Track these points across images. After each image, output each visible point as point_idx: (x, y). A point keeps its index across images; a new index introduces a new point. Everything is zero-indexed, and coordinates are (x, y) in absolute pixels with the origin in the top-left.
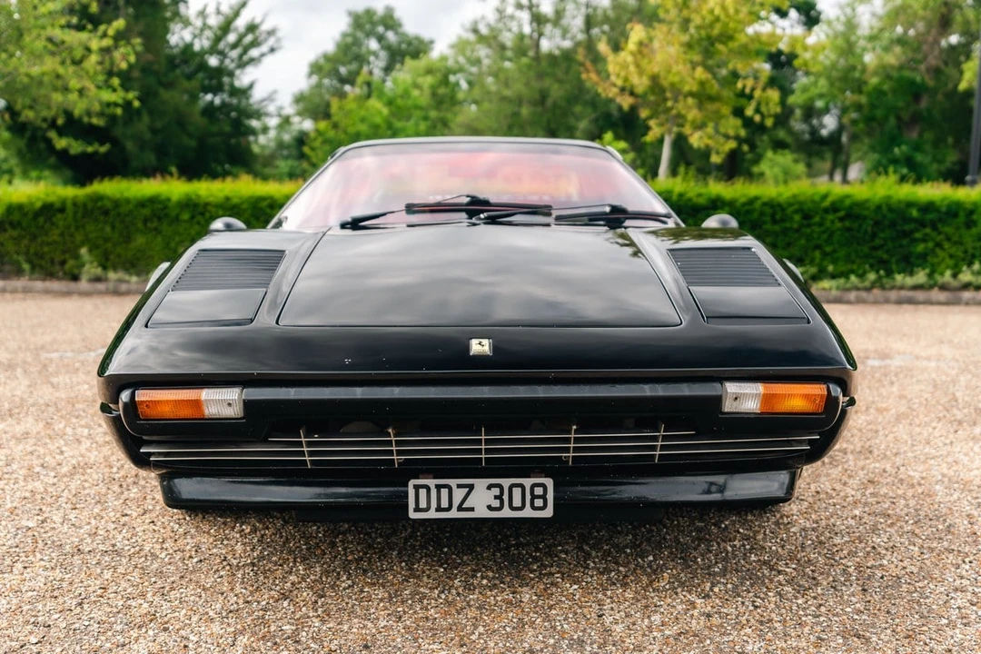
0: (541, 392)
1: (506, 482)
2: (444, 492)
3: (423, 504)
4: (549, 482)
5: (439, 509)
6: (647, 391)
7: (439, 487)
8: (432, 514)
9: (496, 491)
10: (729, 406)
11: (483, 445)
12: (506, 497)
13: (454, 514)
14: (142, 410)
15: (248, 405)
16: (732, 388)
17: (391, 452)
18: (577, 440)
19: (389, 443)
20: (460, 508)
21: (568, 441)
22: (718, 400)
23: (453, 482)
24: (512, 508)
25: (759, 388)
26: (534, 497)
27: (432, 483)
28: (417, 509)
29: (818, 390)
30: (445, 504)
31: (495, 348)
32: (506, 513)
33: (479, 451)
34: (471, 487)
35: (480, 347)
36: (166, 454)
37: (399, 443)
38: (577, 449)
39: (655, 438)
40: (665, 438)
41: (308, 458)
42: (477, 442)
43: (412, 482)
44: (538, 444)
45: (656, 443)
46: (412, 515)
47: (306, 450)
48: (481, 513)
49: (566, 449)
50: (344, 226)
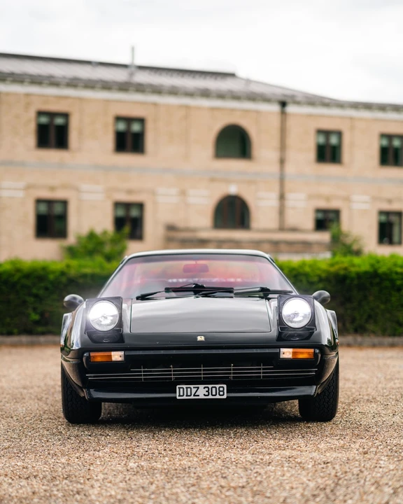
0: (220, 352)
1: (210, 386)
2: (189, 389)
3: (181, 394)
4: (225, 386)
5: (187, 395)
6: (255, 351)
7: (187, 388)
8: (185, 397)
9: (207, 389)
10: (282, 356)
11: (202, 371)
12: (210, 391)
13: (192, 397)
14: (92, 359)
15: (125, 356)
16: (283, 350)
17: (171, 375)
18: (234, 370)
19: (170, 371)
20: (194, 395)
21: (230, 370)
22: (279, 354)
23: (192, 386)
24: (212, 395)
25: (291, 350)
26: (220, 391)
27: (185, 386)
28: (180, 396)
29: (312, 350)
30: (189, 394)
31: (205, 339)
32: (210, 397)
34: (198, 388)
35: (201, 338)
36: (94, 377)
37: (174, 371)
38: (234, 373)
39: (260, 369)
40: (263, 369)
41: (143, 377)
42: (200, 370)
43: (178, 386)
44: (220, 371)
45: (261, 371)
46: (178, 398)
47: (142, 374)
48: (202, 397)
49: (230, 373)
50: (138, 298)
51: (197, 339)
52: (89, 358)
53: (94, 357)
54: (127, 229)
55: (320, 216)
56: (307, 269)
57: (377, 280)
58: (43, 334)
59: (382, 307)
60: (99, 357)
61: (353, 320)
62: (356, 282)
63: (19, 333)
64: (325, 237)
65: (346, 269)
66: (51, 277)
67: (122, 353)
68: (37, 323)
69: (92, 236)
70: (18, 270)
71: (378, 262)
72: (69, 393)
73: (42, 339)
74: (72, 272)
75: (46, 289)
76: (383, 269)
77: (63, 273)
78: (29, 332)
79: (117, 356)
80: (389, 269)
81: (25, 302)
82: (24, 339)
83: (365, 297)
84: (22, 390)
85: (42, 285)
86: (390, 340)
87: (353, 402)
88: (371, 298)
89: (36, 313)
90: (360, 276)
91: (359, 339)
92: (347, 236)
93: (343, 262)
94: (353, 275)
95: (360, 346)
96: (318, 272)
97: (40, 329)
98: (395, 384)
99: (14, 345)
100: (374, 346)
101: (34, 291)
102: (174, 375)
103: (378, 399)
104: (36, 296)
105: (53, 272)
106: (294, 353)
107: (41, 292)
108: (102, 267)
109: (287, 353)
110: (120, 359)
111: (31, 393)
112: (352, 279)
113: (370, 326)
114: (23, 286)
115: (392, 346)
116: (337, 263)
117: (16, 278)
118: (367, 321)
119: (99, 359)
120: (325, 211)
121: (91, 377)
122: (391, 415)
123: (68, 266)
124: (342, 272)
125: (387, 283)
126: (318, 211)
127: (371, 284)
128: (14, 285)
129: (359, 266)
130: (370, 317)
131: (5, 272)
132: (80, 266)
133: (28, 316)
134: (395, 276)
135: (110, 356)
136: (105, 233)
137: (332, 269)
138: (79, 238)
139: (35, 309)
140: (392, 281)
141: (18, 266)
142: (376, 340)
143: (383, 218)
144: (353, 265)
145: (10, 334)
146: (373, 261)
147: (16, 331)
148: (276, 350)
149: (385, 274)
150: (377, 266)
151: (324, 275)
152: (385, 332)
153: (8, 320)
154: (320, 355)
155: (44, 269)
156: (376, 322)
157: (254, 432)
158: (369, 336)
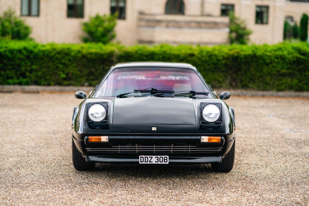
0: (165, 138)
1: (159, 157)
2: (146, 158)
3: (142, 161)
4: (168, 157)
5: (145, 162)
6: (186, 137)
7: (145, 157)
8: (144, 163)
9: (157, 158)
10: (202, 141)
11: (155, 148)
12: (159, 160)
13: (148, 163)
14: (89, 140)
15: (109, 139)
16: (203, 137)
17: (136, 150)
18: (173, 148)
19: (136, 148)
20: (150, 162)
21: (171, 148)
22: (200, 140)
23: (148, 156)
24: (160, 162)
25: (207, 137)
26: (165, 160)
27: (144, 156)
28: (141, 162)
29: (220, 138)
30: (146, 161)
31: (157, 129)
32: (159, 163)
33: (154, 150)
34: (152, 157)
35: (154, 129)
36: (91, 150)
37: (138, 148)
38: (173, 150)
39: (189, 147)
40: (191, 147)
41: (119, 151)
42: (153, 148)
43: (140, 156)
44: (165, 148)
45: (189, 149)
46: (140, 163)
47: (119, 149)
48: (154, 163)
49: (171, 150)
50: (118, 97)
51: (152, 129)
52: (87, 139)
53: (90, 139)
54: (117, 14)
55: (224, 7)
56: (216, 52)
57: (256, 59)
58: (68, 85)
59: (258, 74)
60: (93, 139)
61: (242, 81)
62: (243, 60)
63: (55, 85)
64: (226, 20)
65: (238, 53)
66: (73, 54)
67: (107, 137)
68: (64, 79)
69: (97, 17)
70: (54, 49)
71: (256, 49)
72: (76, 155)
73: (67, 88)
74: (85, 51)
75: (70, 60)
76: (259, 53)
77: (79, 52)
78: (60, 84)
79: (104, 139)
80: (263, 53)
81: (58, 67)
82: (57, 88)
83: (249, 69)
84: (52, 135)
85: (68, 58)
86: (261, 93)
87: (242, 153)
88: (252, 69)
89: (64, 74)
90: (246, 57)
91: (244, 92)
92: (238, 19)
93: (236, 49)
94: (242, 56)
95: (245, 96)
96: (222, 54)
97: (66, 82)
98: (265, 133)
99: (52, 92)
100: (252, 96)
101: (63, 61)
102: (138, 150)
103: (256, 150)
104: (64, 64)
105: (74, 51)
106: (209, 139)
107: (67, 62)
108: (101, 49)
109: (205, 139)
110: (106, 141)
111: (56, 139)
112: (241, 58)
113: (251, 85)
114: (57, 59)
115: (263, 96)
116: (233, 49)
117: (52, 54)
118: (249, 82)
119: (93, 140)
120: (226, 5)
121: (89, 150)
122: (264, 166)
123: (82, 48)
124: (236, 55)
125: (261, 61)
126: (223, 5)
127: (252, 61)
128: (52, 58)
129: (246, 51)
130: (251, 79)
131: (46, 50)
132: (89, 48)
133: (59, 75)
134: (265, 57)
135: (100, 139)
136: (105, 15)
137: (231, 53)
138: (91, 18)
139: (63, 71)
140: (264, 60)
141: (54, 47)
142: (253, 92)
143: (258, 9)
144: (242, 51)
145: (49, 85)
146: (254, 49)
147: (52, 83)
148: (199, 137)
149: (260, 56)
150: (255, 50)
151: (226, 56)
152: (259, 89)
153: (48, 77)
154: (224, 140)
155: (68, 49)
156: (254, 83)
157: (184, 182)
158: (250, 90)
